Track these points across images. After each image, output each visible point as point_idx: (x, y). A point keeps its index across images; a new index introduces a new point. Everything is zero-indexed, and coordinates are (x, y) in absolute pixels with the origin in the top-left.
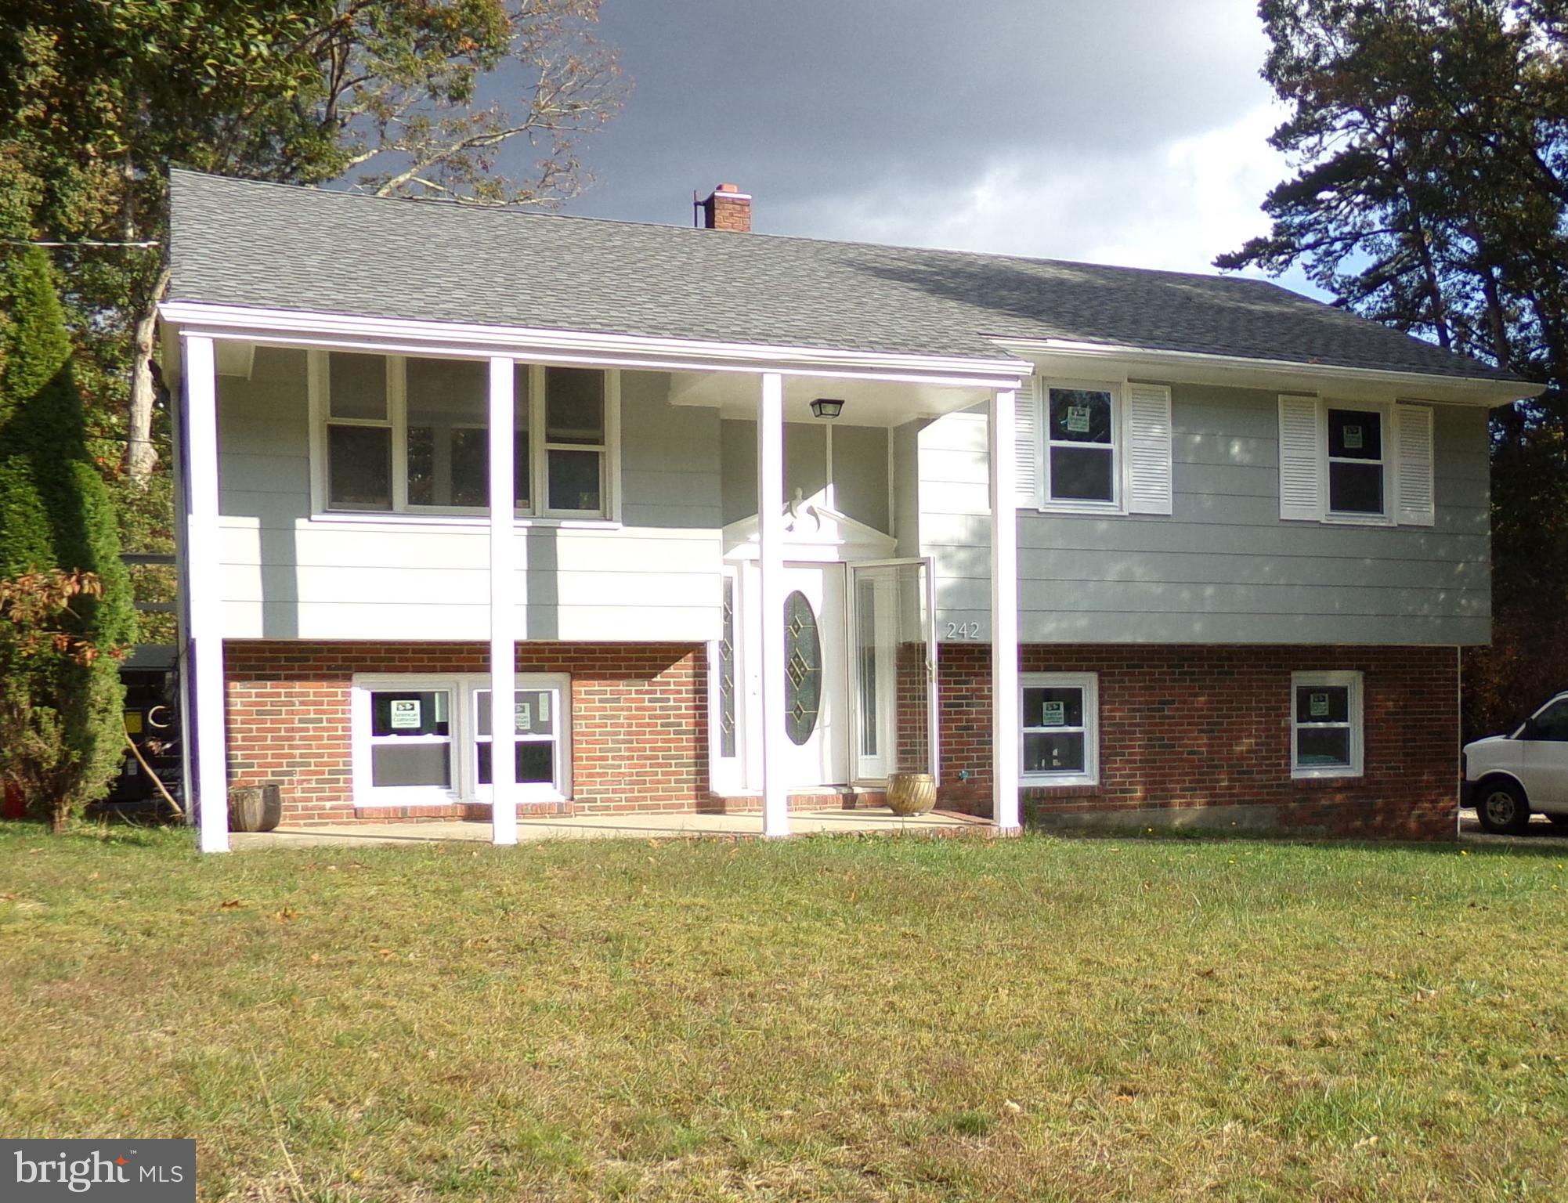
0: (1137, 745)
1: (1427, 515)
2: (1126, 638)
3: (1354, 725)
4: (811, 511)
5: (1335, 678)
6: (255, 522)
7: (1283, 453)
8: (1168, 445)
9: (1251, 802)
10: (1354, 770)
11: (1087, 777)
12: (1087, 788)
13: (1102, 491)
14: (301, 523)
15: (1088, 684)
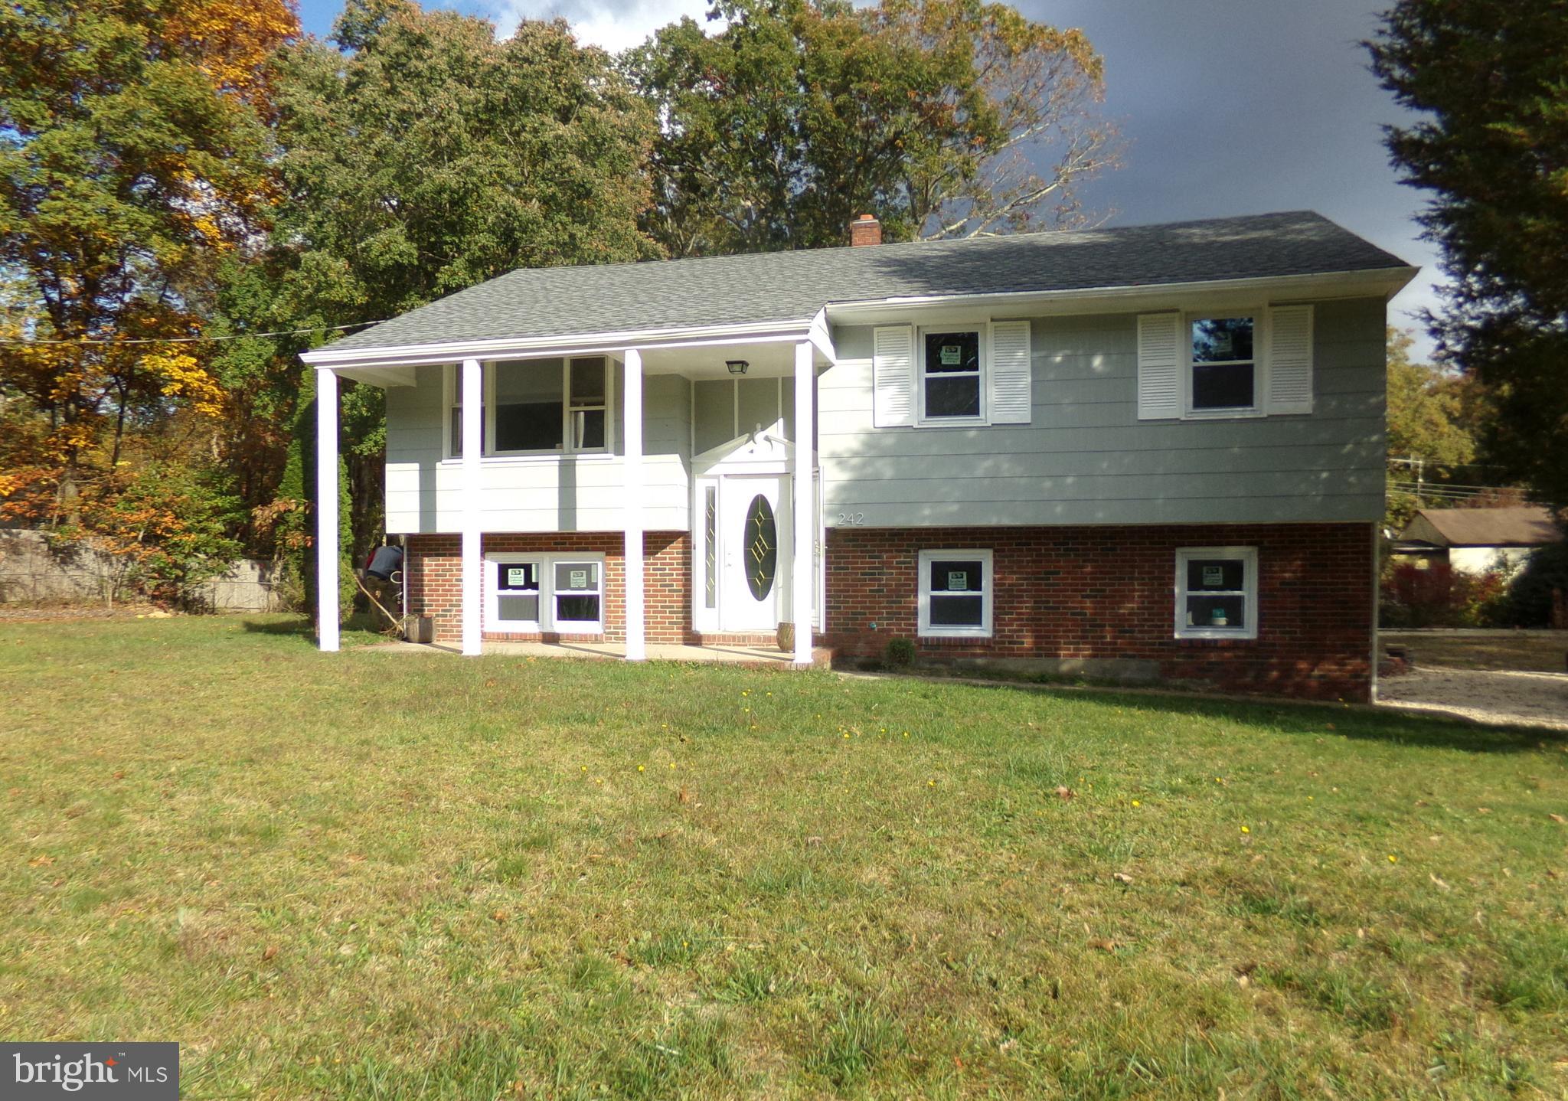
0: (1026, 607)
1: (1305, 404)
2: (1006, 521)
3: (1249, 593)
4: (767, 439)
5: (1231, 553)
6: (416, 466)
7: (1141, 364)
8: (1028, 368)
9: (1133, 657)
10: (1249, 632)
11: (983, 631)
12: (983, 639)
13: (971, 407)
14: (438, 465)
15: (986, 559)
